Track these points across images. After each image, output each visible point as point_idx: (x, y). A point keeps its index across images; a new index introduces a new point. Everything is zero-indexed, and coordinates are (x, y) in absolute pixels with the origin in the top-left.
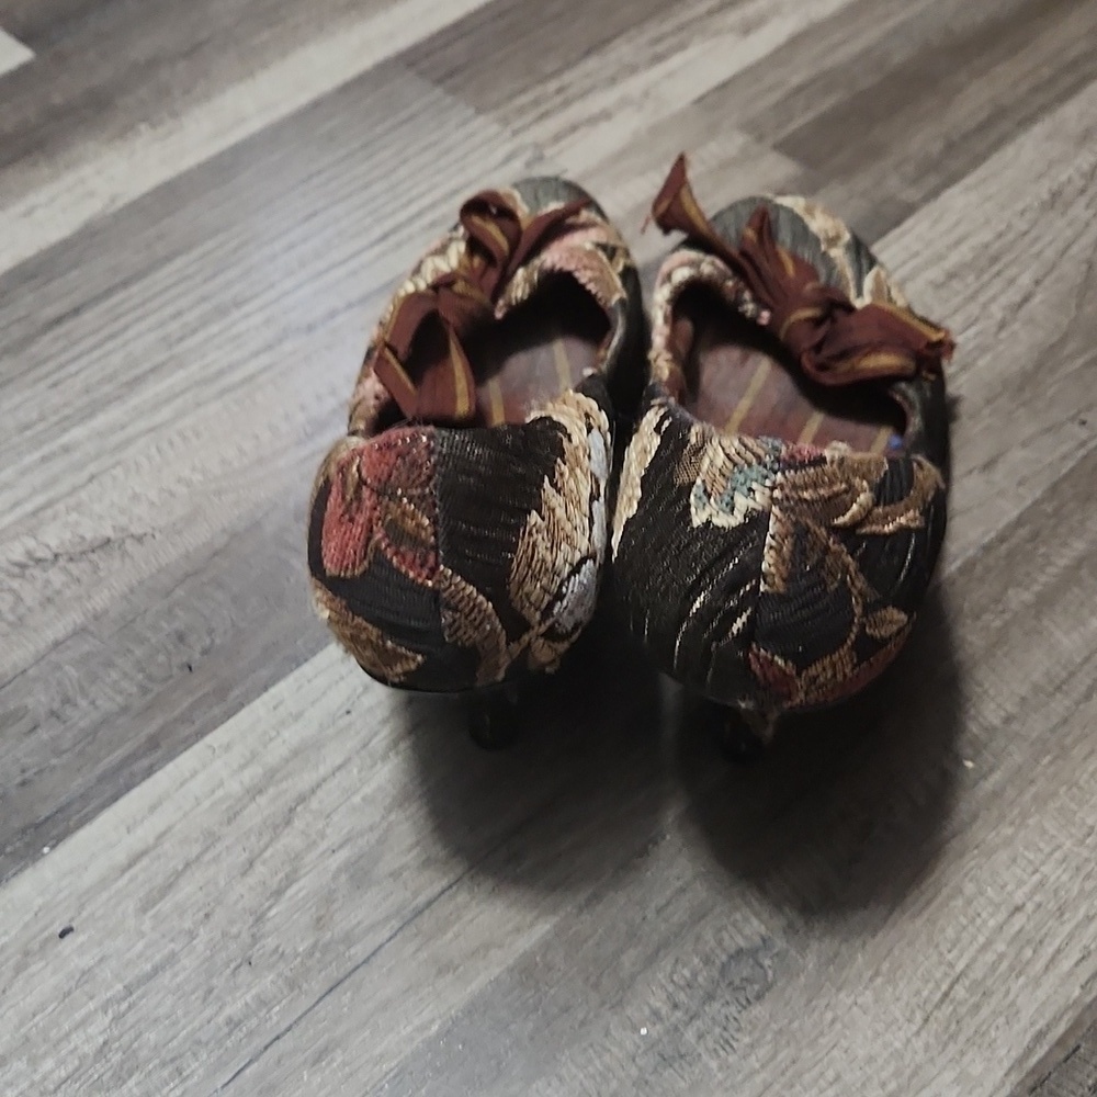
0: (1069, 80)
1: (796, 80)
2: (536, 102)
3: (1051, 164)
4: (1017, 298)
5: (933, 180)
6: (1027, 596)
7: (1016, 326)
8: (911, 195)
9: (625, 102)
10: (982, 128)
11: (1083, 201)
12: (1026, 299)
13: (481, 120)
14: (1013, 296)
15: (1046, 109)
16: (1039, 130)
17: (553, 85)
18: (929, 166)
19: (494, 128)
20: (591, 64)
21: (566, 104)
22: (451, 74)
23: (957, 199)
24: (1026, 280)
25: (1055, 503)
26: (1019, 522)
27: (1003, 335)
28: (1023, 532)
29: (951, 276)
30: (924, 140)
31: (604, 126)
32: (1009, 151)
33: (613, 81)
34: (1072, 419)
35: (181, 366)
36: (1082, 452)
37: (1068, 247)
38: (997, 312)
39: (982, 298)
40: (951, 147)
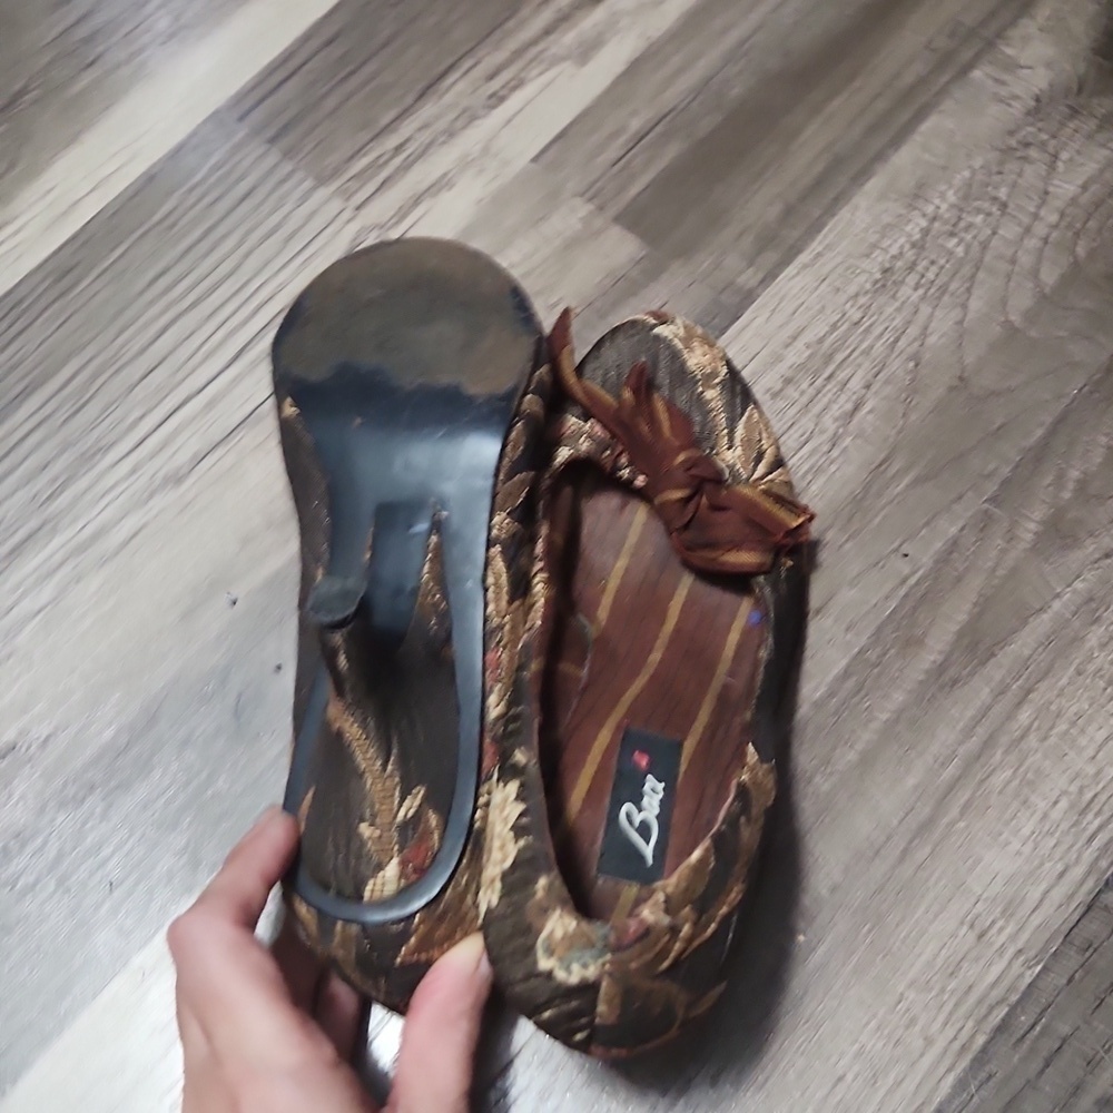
0: (905, 116)
1: (636, 125)
2: (376, 166)
3: (886, 230)
4: (849, 406)
5: (771, 257)
6: (852, 756)
7: (848, 441)
8: (748, 278)
9: (465, 163)
10: (819, 183)
11: (912, 279)
12: (856, 408)
13: (323, 193)
14: (844, 404)
15: (880, 157)
16: (873, 185)
17: (392, 141)
18: (766, 240)
19: (336, 205)
20: (428, 110)
21: (406, 167)
22: (285, 129)
23: (793, 282)
24: (856, 384)
25: (878, 650)
26: (846, 674)
27: (835, 453)
28: (850, 683)
29: (788, 381)
30: (761, 204)
31: (446, 197)
32: (844, 213)
33: (451, 134)
34: (896, 550)
35: (54, 531)
36: (902, 592)
37: (897, 340)
38: (829, 423)
39: (816, 409)
40: (789, 212)
